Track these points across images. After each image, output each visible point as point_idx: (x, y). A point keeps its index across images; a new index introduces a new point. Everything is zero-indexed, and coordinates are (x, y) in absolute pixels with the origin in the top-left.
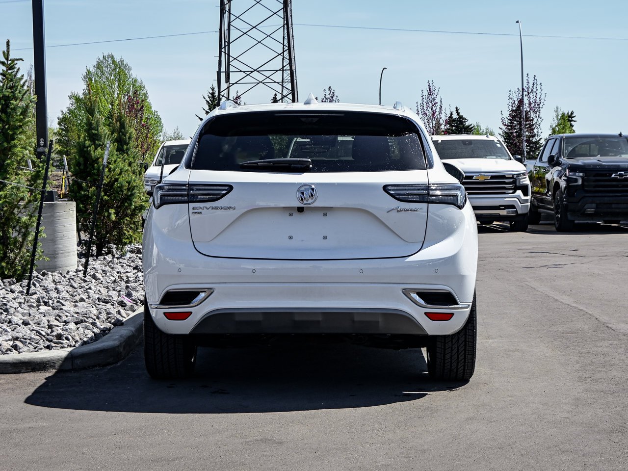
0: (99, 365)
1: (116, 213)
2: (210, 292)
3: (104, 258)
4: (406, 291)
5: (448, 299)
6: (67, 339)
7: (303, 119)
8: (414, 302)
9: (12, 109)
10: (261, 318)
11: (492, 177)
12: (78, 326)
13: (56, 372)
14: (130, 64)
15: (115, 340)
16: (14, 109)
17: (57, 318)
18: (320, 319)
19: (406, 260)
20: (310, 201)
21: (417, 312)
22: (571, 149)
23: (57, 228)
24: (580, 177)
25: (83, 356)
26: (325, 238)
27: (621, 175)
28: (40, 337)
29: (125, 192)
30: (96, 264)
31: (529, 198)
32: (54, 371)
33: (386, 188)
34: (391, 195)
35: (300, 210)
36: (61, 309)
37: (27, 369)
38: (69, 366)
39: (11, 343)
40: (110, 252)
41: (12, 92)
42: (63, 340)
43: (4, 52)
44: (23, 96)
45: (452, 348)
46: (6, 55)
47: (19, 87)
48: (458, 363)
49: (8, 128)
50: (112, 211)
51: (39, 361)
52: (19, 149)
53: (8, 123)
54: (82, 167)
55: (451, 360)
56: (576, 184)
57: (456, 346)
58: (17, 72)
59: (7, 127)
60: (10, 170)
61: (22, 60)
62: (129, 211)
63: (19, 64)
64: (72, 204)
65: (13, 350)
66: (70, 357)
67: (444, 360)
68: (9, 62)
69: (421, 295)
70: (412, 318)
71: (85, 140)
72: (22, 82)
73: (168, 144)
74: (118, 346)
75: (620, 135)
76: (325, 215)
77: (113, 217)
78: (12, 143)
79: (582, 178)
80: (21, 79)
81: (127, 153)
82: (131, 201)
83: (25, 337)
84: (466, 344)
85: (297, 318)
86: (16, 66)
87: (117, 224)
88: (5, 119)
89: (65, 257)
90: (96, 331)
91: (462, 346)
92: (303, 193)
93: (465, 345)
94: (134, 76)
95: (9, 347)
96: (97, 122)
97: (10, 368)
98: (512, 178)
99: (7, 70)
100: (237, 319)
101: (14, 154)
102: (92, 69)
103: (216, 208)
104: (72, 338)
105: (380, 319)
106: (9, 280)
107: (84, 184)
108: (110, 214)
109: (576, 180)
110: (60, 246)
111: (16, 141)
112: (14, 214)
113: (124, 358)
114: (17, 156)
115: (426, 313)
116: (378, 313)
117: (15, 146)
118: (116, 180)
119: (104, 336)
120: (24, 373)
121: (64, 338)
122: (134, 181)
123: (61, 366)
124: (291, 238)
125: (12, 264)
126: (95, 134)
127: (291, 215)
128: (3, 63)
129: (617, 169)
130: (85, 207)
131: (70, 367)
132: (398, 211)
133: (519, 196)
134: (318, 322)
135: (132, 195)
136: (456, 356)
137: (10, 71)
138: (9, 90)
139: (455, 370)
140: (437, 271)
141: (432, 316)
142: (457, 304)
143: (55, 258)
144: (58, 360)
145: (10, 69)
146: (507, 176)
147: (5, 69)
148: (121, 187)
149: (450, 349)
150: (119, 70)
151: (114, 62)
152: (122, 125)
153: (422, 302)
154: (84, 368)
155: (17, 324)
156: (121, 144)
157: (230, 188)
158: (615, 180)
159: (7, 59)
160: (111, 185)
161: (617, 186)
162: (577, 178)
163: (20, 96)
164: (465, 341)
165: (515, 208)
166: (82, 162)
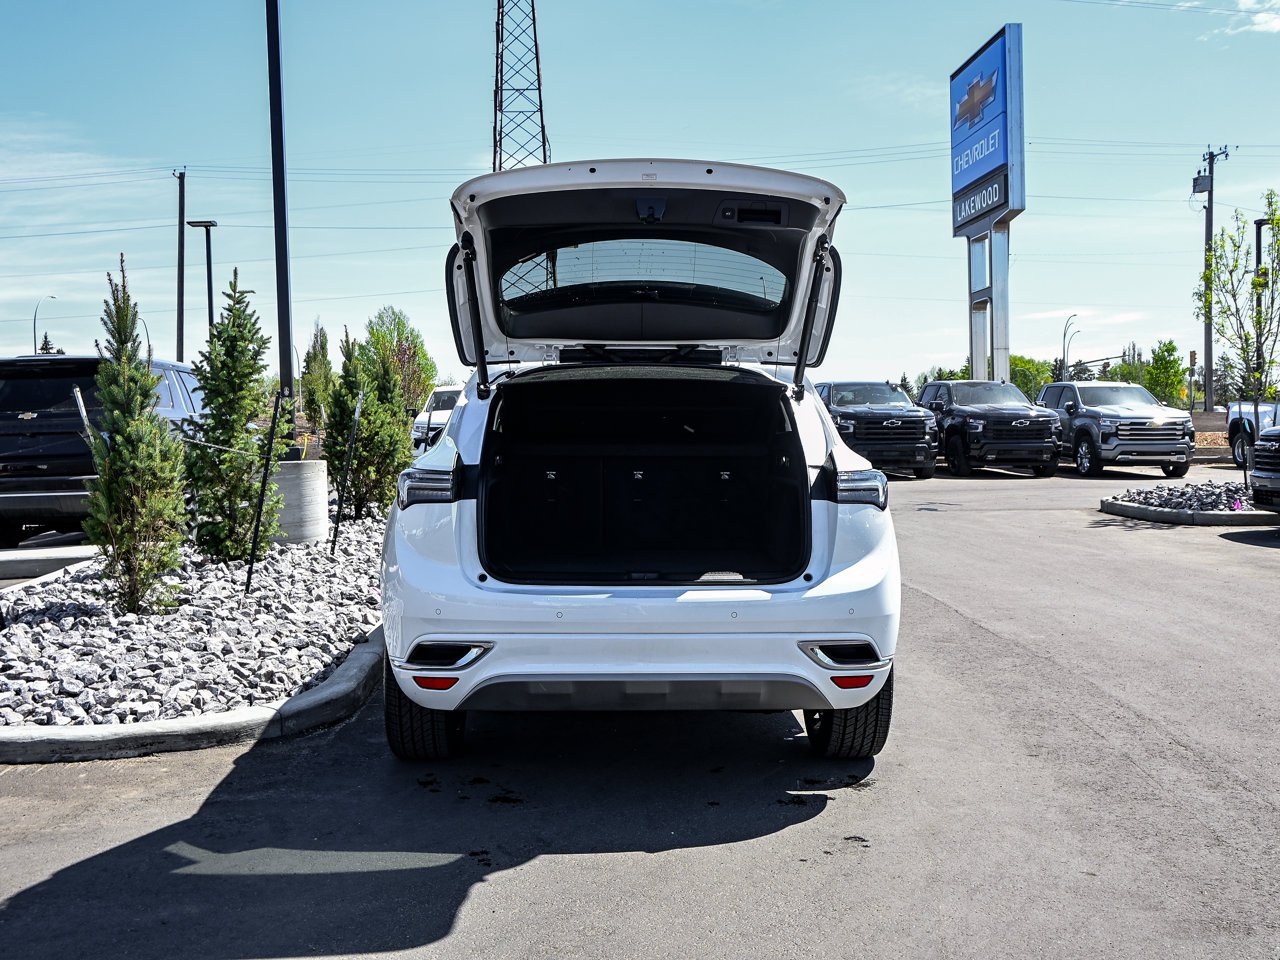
0: (323, 725)
1: (378, 471)
2: (487, 647)
3: (363, 523)
4: (805, 647)
5: (864, 653)
6: (281, 680)
8: (815, 662)
9: (239, 352)
10: (571, 690)
12: (302, 652)
13: (256, 745)
14: (408, 315)
15: (350, 679)
16: (242, 353)
17: (276, 637)
18: (667, 691)
19: (805, 596)
21: (819, 676)
23: (304, 492)
25: (298, 714)
27: (892, 423)
28: (238, 680)
29: (387, 447)
30: (351, 531)
32: (253, 742)
36: (286, 618)
37: (209, 743)
38: (276, 732)
39: (192, 693)
40: (369, 514)
41: (240, 331)
42: (275, 683)
43: (231, 283)
44: (252, 337)
45: (857, 718)
46: (233, 286)
47: (249, 326)
48: (864, 738)
49: (235, 375)
50: (372, 469)
51: (229, 728)
52: (247, 401)
53: (234, 369)
54: (338, 419)
55: (855, 734)
57: (864, 716)
58: (247, 306)
59: (233, 374)
60: (238, 427)
61: (253, 292)
62: (391, 469)
63: (249, 298)
64: (320, 464)
65: (194, 708)
66: (280, 719)
67: (844, 734)
68: (237, 295)
69: (827, 650)
70: (812, 687)
71: (341, 388)
72: (253, 321)
73: (438, 389)
74: (354, 691)
75: (887, 382)
77: (373, 476)
78: (240, 393)
79: (854, 426)
80: (251, 316)
81: (392, 402)
82: (393, 457)
83: (218, 680)
84: (878, 711)
85: (629, 690)
86: (245, 299)
87: (378, 483)
88: (230, 365)
89: (314, 525)
90: (327, 659)
91: (872, 714)
93: (877, 714)
94: (411, 326)
95: (189, 703)
96: (355, 368)
99: (234, 304)
100: (532, 691)
101: (241, 407)
102: (374, 320)
104: (288, 677)
105: (763, 691)
106: (236, 562)
107: (340, 439)
108: (369, 472)
109: (848, 428)
110: (308, 513)
111: (244, 392)
112: (243, 480)
113: (364, 704)
114: (245, 409)
115: (833, 679)
116: (760, 681)
117: (244, 398)
118: (377, 434)
119: (338, 666)
120: (206, 748)
121: (276, 679)
122: (397, 435)
123: (265, 732)
125: (239, 542)
126: (353, 382)
128: (229, 296)
129: (889, 417)
130: (341, 464)
131: (279, 733)
134: (664, 695)
135: (394, 450)
137: (237, 306)
138: (236, 329)
139: (858, 748)
140: (852, 611)
141: (842, 682)
142: (878, 660)
143: (302, 526)
144: (259, 725)
145: (238, 303)
147: (231, 303)
148: (382, 442)
150: (399, 322)
151: (393, 313)
152: (386, 372)
153: (827, 660)
154: (300, 734)
155: (213, 654)
156: (384, 393)
158: (886, 427)
159: (234, 291)
160: (370, 439)
161: (888, 434)
163: (249, 336)
166: (338, 413)
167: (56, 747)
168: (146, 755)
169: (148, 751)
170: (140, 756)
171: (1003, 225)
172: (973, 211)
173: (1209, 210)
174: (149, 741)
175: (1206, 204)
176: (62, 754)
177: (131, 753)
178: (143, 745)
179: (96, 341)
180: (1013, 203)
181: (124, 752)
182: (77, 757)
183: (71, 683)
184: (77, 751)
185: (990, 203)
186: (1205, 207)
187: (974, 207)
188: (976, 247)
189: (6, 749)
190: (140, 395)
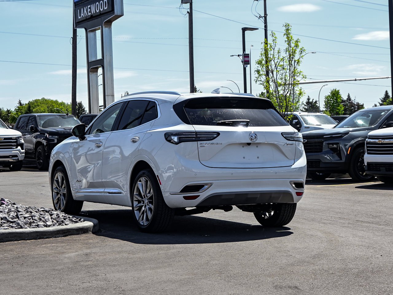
2: (211, 185)
4: (291, 182)
8: (293, 187)
10: (233, 197)
11: (5, 139)
18: (258, 196)
19: (291, 168)
20: (255, 140)
22: (43, 122)
24: (56, 138)
26: (258, 158)
31: (24, 151)
33: (282, 134)
34: (284, 137)
35: (249, 144)
45: (288, 210)
48: (288, 217)
56: (53, 142)
57: (290, 209)
67: (283, 216)
70: (292, 195)
76: (257, 147)
92: (252, 136)
93: (293, 209)
97: (75, 232)
98: (16, 139)
103: (213, 144)
105: (281, 196)
115: (296, 193)
116: (282, 193)
120: (81, 234)
124: (244, 158)
127: (243, 147)
132: (287, 145)
133: (20, 150)
134: (257, 198)
139: (285, 221)
140: (301, 172)
146: (13, 138)
157: (218, 134)
162: (54, 139)
165: (18, 157)
167: (38, 234)
168: (65, 236)
169: (66, 235)
170: (63, 236)
171: (109, 23)
172: (89, 14)
173: (190, 14)
174: (66, 231)
175: (189, 11)
176: (40, 236)
177: (61, 235)
178: (64, 233)
180: (117, 11)
181: (59, 235)
182: (45, 237)
184: (45, 235)
185: (102, 10)
186: (188, 12)
187: (90, 12)
188: (91, 35)
189: (22, 235)
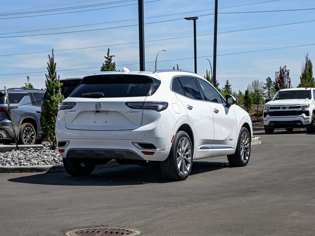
2: (69, 142)
4: (133, 143)
5: (151, 146)
7: (111, 78)
8: (137, 147)
13: (47, 172)
18: (103, 153)
20: (99, 108)
21: (139, 151)
26: (106, 122)
33: (127, 103)
34: (128, 106)
37: (35, 171)
39: (39, 162)
46: (108, 54)
48: (170, 173)
51: (40, 168)
55: (167, 172)
58: (112, 61)
61: (114, 56)
66: (53, 168)
69: (140, 144)
70: (135, 153)
76: (107, 114)
80: (113, 64)
84: (171, 165)
85: (96, 152)
86: (112, 59)
91: (169, 166)
92: (97, 106)
99: (108, 61)
103: (71, 111)
105: (124, 153)
115: (142, 152)
123: (49, 170)
124: (95, 122)
127: (95, 113)
128: (106, 58)
131: (53, 171)
132: (131, 112)
136: (168, 170)
140: (145, 135)
141: (146, 153)
144: (48, 168)
149: (165, 167)
153: (140, 147)
154: (59, 172)
157: (75, 103)
159: (108, 56)
164: (170, 164)
169: (22, 172)
170: (20, 173)
174: (22, 169)
179: (46, 74)
181: (17, 172)
183: (15, 159)
190: (55, 89)
